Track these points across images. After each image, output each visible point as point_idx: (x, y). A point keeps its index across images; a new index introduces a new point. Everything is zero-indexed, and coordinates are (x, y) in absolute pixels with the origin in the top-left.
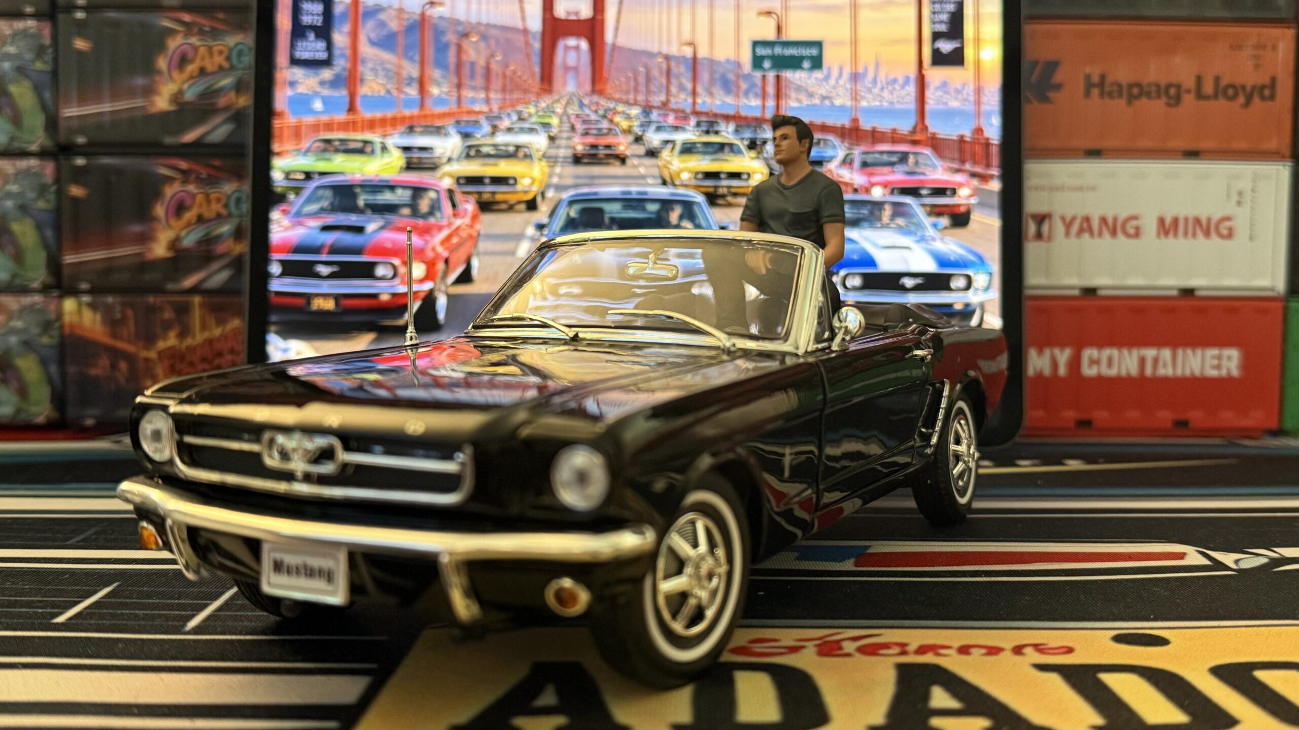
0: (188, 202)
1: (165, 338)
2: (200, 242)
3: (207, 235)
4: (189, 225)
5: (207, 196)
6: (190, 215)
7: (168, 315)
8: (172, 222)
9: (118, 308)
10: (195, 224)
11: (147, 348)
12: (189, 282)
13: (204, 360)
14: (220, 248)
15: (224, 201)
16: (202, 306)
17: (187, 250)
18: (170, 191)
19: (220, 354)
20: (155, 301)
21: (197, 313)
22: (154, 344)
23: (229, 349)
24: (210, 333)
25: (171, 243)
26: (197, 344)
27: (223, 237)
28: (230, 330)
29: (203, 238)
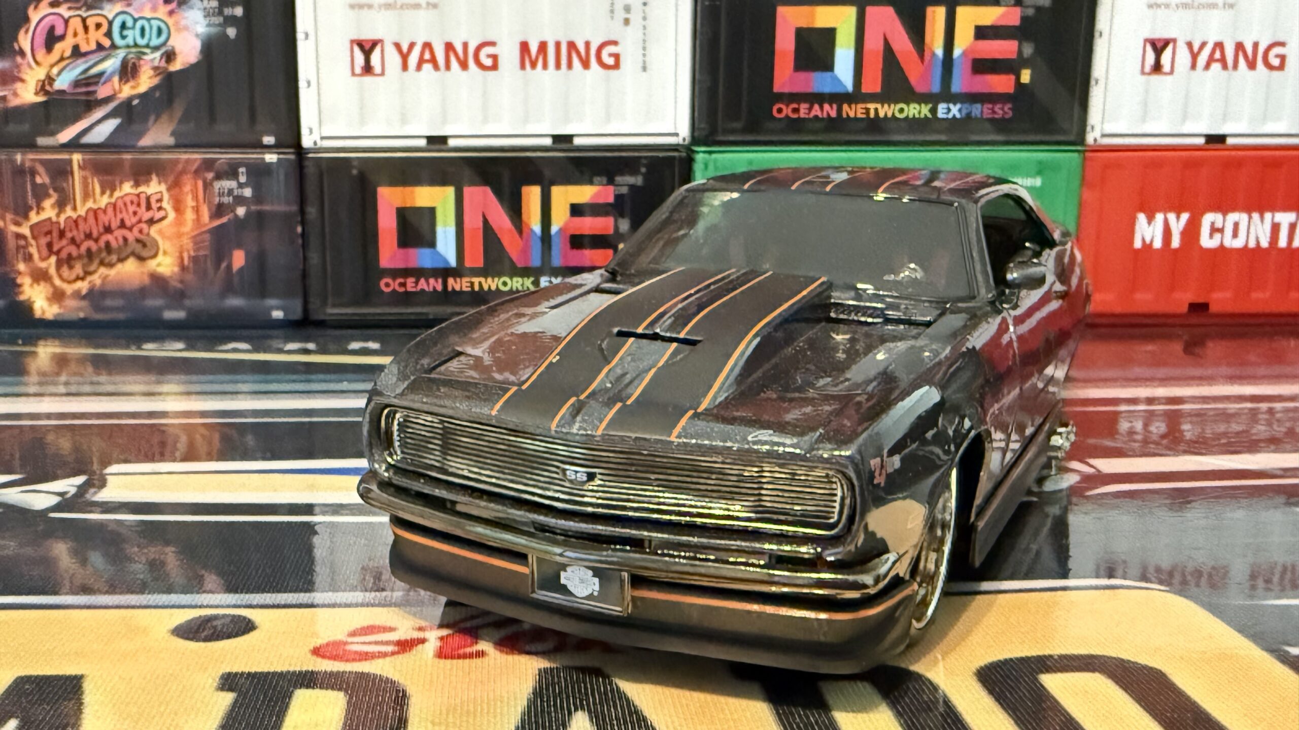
0: (59, 31)
1: (40, 209)
2: (77, 83)
4: (62, 59)
5: (84, 20)
6: (63, 48)
7: (42, 178)
8: (41, 54)
10: (68, 58)
11: (18, 224)
12: (66, 136)
14: (103, 92)
15: (104, 28)
16: (83, 167)
17: (62, 92)
18: (35, 16)
20: (23, 162)
21: (77, 174)
22: (26, 217)
23: (118, 223)
24: (95, 201)
25: (40, 84)
26: (79, 216)
27: (106, 75)
28: (118, 198)
29: (80, 77)
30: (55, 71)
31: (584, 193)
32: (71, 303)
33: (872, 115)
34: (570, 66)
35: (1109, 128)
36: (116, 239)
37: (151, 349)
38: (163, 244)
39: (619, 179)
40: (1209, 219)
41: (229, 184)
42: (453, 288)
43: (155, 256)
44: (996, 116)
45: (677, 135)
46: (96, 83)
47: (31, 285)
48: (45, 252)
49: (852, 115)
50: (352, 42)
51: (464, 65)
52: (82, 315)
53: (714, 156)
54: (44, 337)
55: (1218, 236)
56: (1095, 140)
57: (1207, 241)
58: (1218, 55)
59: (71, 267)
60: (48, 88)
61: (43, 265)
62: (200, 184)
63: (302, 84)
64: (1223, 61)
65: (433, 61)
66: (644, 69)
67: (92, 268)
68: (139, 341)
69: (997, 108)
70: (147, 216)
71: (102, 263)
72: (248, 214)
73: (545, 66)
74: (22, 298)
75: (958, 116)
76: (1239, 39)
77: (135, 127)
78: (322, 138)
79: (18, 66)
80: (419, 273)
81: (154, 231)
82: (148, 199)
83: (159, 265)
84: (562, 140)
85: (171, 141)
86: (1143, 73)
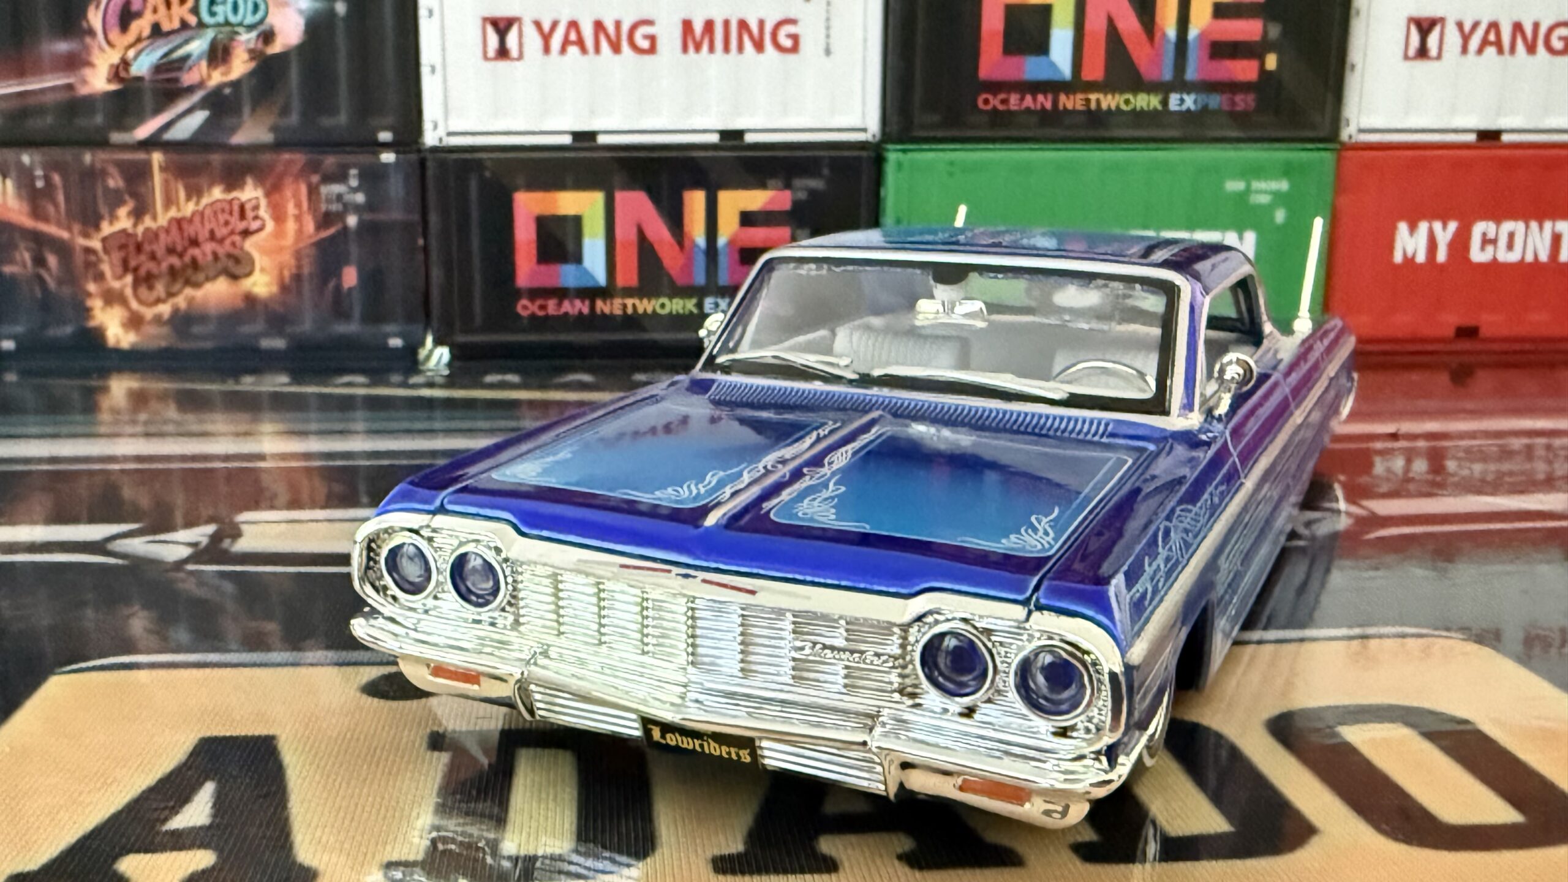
0: (136, 7)
1: (113, 218)
2: (158, 69)
3: (166, 55)
4: (139, 40)
6: (141, 26)
7: (115, 182)
8: (114, 34)
9: (39, 172)
11: (86, 235)
12: (143, 132)
13: (171, 251)
14: (188, 78)
15: (190, 3)
16: (162, 169)
17: (139, 79)
19: (195, 242)
20: (93, 161)
21: (158, 178)
22: (97, 227)
23: (207, 235)
24: (179, 210)
25: (114, 70)
26: (160, 228)
27: (193, 58)
28: (206, 205)
29: (162, 61)
30: (131, 53)
31: (756, 199)
32: (151, 330)
33: (1093, 106)
34: (741, 48)
35: (1367, 122)
36: (204, 254)
37: (248, 383)
38: (259, 260)
39: (798, 182)
40: (1480, 228)
41: (337, 188)
42: (602, 311)
43: (249, 274)
44: (1238, 109)
45: (864, 130)
46: (180, 69)
47: (103, 309)
48: (119, 270)
49: (1070, 106)
50: (485, 20)
51: (616, 48)
52: (163, 344)
53: (910, 155)
54: (120, 370)
55: (1490, 249)
56: (1350, 137)
57: (1478, 255)
58: (1492, 37)
59: (151, 288)
60: (123, 74)
61: (116, 285)
62: (304, 189)
63: (425, 70)
64: (1498, 44)
65: (580, 43)
66: (828, 52)
67: (177, 287)
68: (236, 373)
69: (1239, 98)
70: (241, 226)
71: (188, 283)
72: (361, 223)
73: (712, 49)
74: (92, 324)
75: (1193, 107)
76: (1516, 19)
77: (229, 122)
78: (450, 134)
79: (87, 49)
80: (561, 293)
81: (250, 245)
82: (242, 208)
83: (254, 284)
84: (731, 136)
85: (267, 137)
86: (1406, 57)
